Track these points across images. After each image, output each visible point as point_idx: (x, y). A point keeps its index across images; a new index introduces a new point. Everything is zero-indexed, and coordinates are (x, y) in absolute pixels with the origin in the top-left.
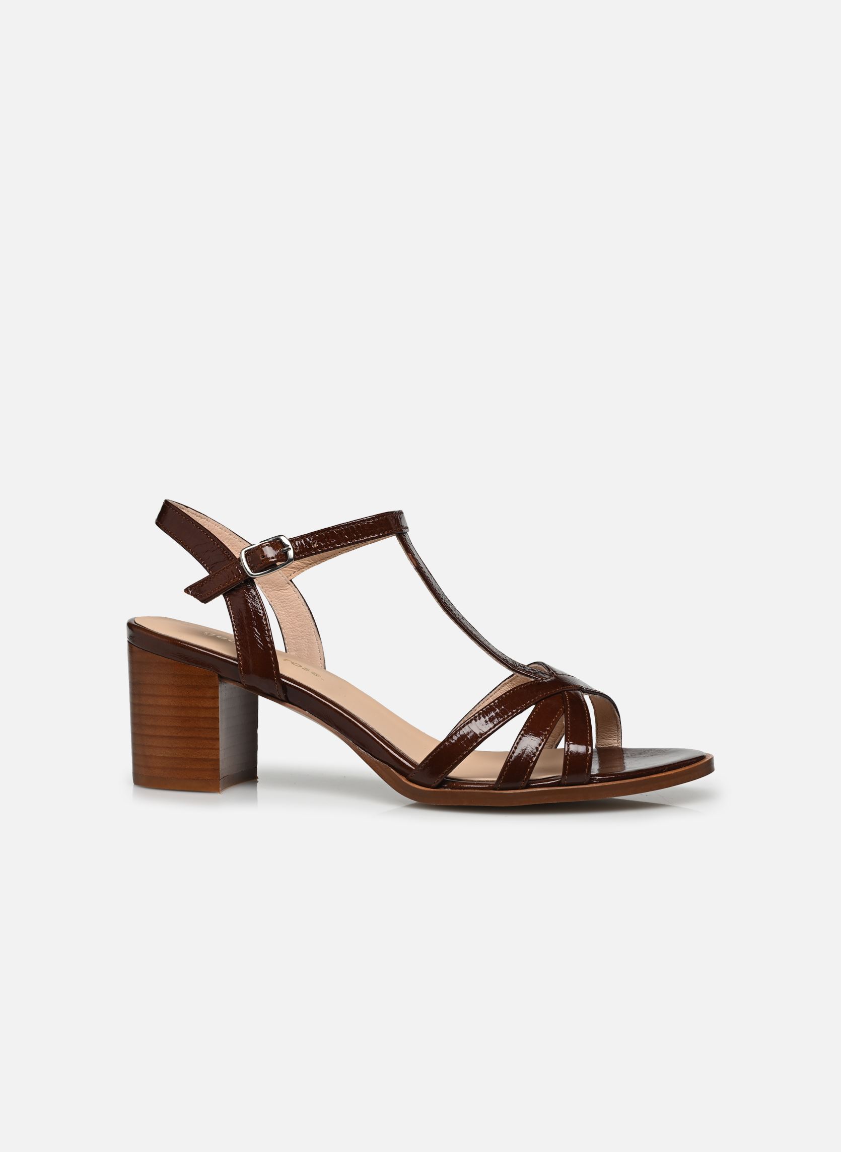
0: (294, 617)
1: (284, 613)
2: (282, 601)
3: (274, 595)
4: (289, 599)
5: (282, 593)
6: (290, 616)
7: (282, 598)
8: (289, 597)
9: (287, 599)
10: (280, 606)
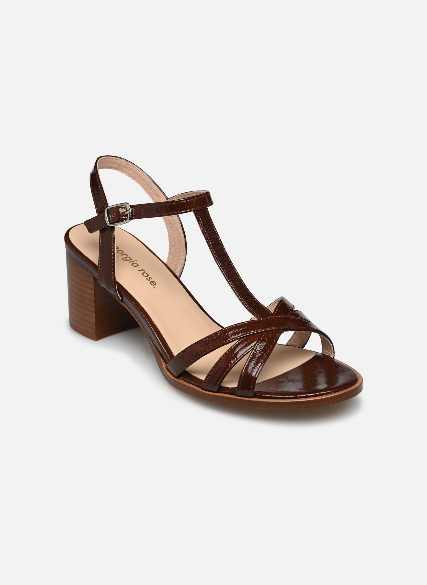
0: (175, 234)
1: (170, 230)
2: (170, 223)
3: (167, 219)
4: (173, 222)
5: (170, 218)
6: (173, 233)
7: (170, 221)
8: (173, 221)
9: (172, 223)
10: (169, 225)
